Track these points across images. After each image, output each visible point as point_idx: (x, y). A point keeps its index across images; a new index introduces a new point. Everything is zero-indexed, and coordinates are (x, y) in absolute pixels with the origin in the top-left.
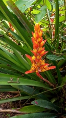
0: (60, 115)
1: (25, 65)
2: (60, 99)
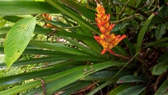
0: (150, 85)
2: (141, 69)
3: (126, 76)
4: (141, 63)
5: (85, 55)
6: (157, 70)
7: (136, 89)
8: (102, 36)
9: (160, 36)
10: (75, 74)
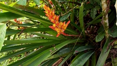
0: (97, 49)
1: (51, 38)
2: (90, 41)
3: (80, 48)
4: (89, 37)
5: (50, 41)
6: (98, 38)
7: (88, 54)
8: (54, 25)
9: (94, 16)
10: (44, 55)
